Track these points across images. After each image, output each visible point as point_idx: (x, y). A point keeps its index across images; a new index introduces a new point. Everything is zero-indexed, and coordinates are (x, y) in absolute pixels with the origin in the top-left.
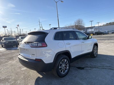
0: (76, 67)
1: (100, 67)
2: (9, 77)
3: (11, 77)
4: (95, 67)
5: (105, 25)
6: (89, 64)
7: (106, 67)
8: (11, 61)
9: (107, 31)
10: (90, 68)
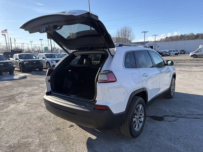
0: (149, 117)
1: (188, 116)
2: (26, 140)
3: (31, 140)
4: (182, 116)
5: (164, 39)
6: (168, 110)
7: (198, 116)
8: (14, 105)
9: (167, 51)
10: (174, 118)
